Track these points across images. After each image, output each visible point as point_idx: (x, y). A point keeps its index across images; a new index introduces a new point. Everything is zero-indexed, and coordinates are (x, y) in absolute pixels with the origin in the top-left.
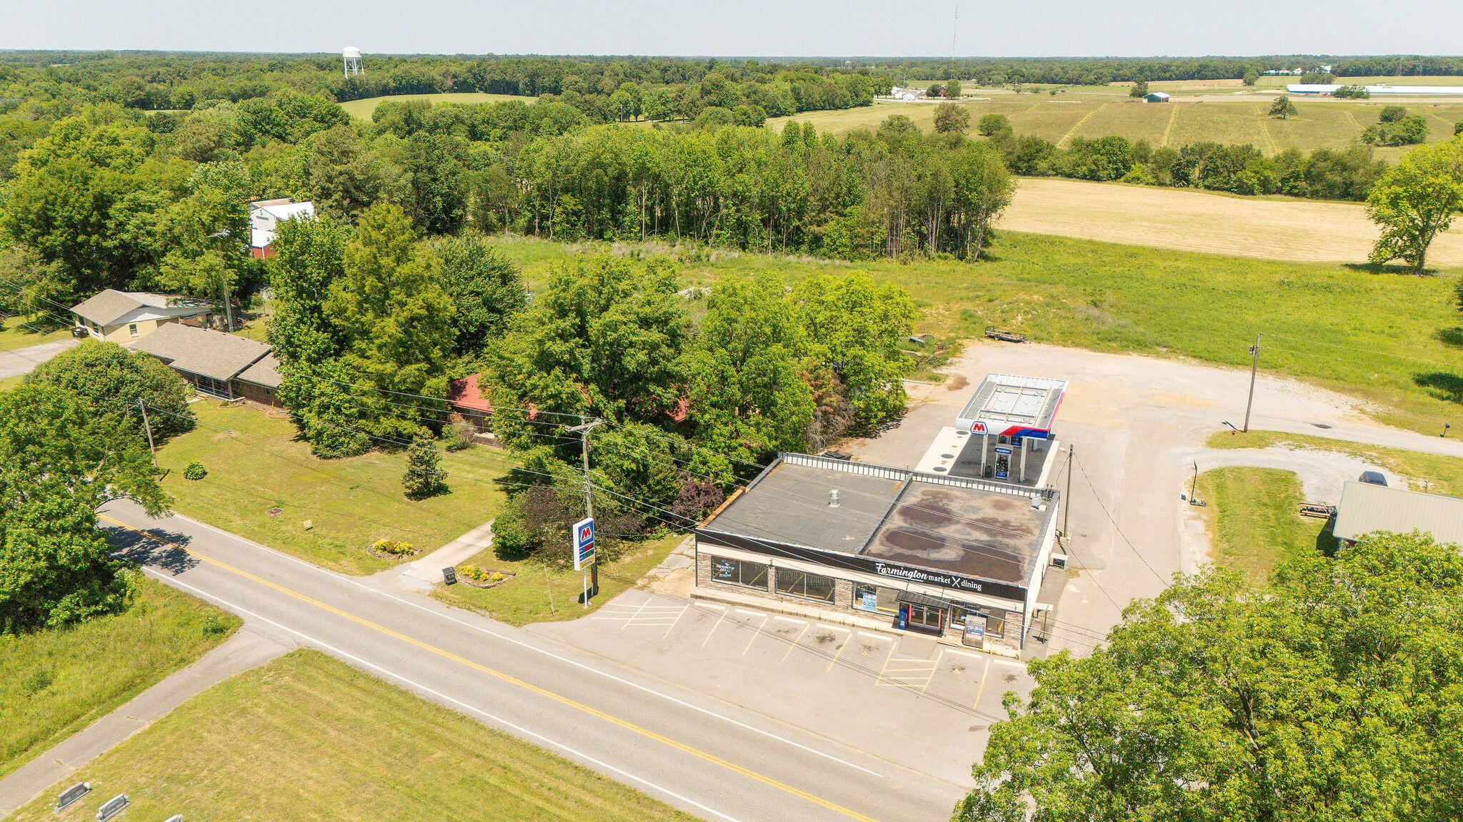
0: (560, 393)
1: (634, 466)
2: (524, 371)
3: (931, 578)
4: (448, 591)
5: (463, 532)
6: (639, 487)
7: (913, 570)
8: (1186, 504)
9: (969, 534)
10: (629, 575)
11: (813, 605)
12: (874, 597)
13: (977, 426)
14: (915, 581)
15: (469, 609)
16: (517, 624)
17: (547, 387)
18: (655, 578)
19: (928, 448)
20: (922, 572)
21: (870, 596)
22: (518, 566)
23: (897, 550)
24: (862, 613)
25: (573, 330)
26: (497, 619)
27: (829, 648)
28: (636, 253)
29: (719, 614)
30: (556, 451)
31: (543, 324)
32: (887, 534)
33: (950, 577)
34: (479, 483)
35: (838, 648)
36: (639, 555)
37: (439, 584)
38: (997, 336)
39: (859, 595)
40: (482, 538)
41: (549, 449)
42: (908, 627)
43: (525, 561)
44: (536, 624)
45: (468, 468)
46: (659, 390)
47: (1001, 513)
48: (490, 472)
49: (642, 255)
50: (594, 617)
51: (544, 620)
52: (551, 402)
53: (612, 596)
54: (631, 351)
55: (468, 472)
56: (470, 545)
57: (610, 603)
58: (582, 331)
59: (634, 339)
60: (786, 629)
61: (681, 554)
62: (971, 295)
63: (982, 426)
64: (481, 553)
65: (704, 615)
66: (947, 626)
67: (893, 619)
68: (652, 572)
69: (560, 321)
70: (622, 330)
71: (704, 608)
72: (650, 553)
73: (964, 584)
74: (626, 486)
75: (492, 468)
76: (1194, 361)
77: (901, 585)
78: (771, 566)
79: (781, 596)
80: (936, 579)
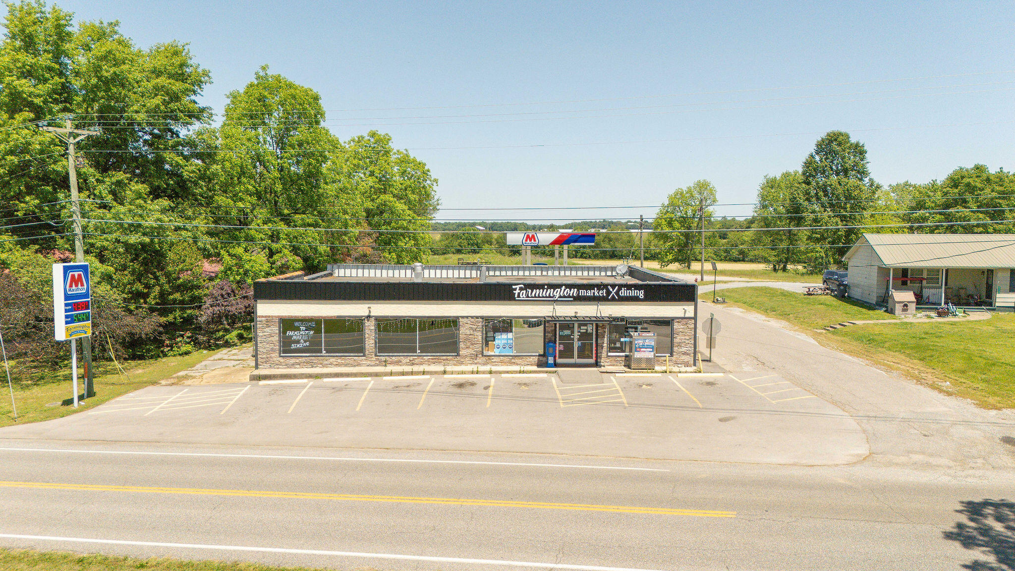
3: (583, 293)
7: (560, 286)
10: (145, 379)
11: (429, 362)
12: (510, 335)
13: (528, 237)
14: (563, 300)
18: (186, 377)
20: (570, 286)
21: (504, 336)
24: (495, 359)
27: (475, 390)
33: (606, 287)
35: (486, 388)
39: (490, 336)
42: (558, 365)
53: (121, 394)
57: (117, 399)
60: (405, 385)
61: (220, 359)
63: (533, 236)
65: (278, 390)
66: (604, 355)
67: (536, 359)
68: (181, 374)
71: (276, 385)
73: (623, 292)
74: (133, 273)
77: (546, 311)
78: (369, 317)
79: (383, 359)
80: (589, 293)
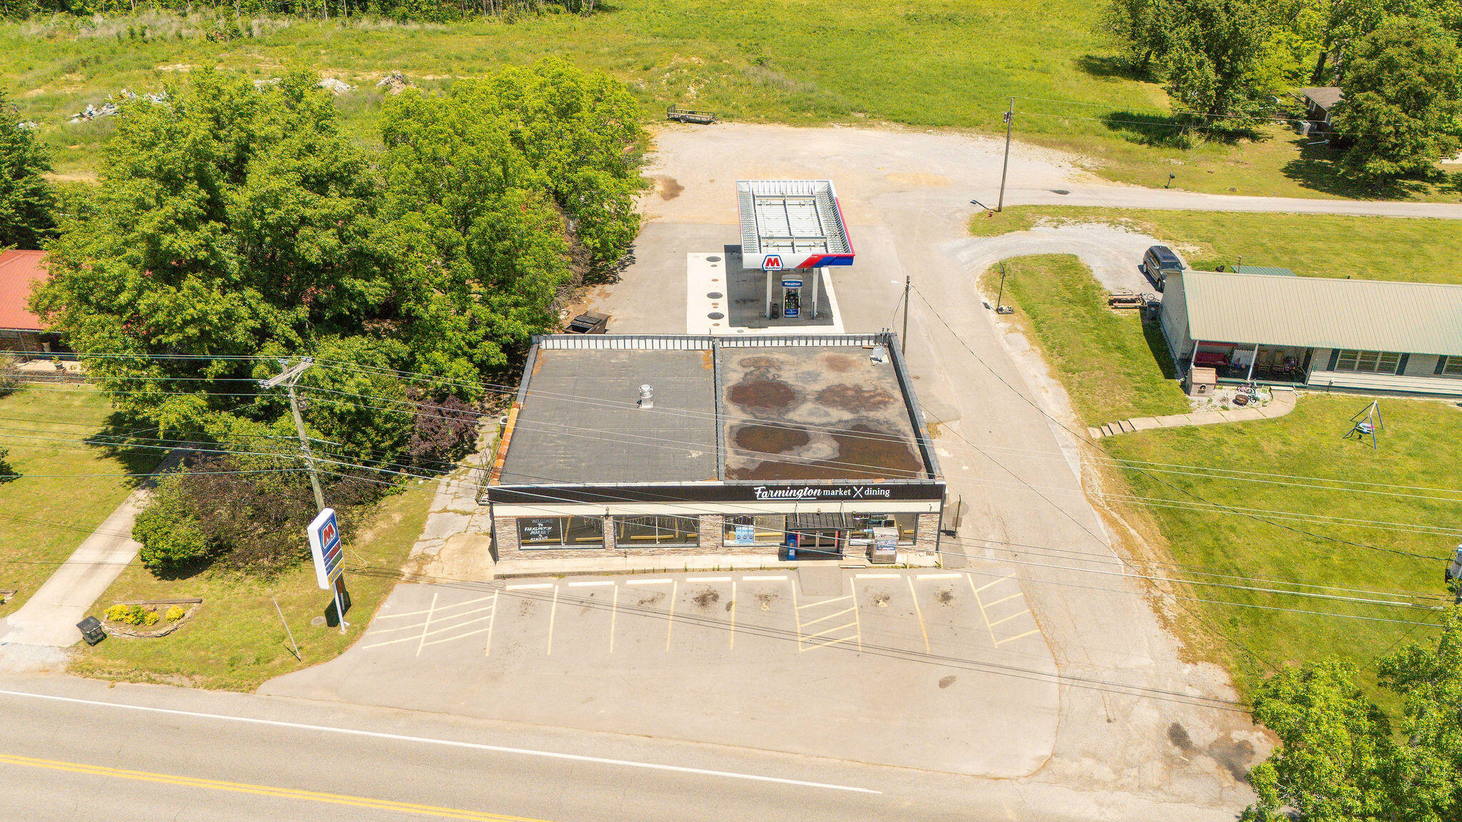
0: (206, 314)
1: (350, 406)
2: (129, 285)
3: (826, 492)
4: (95, 655)
5: (77, 543)
6: (364, 433)
7: (803, 487)
8: (992, 315)
9: (827, 414)
10: (383, 561)
11: (669, 553)
12: (752, 528)
13: (770, 260)
15: (150, 680)
16: (247, 686)
17: (180, 308)
18: (423, 559)
19: (686, 287)
20: (813, 487)
21: (746, 528)
22: (197, 585)
23: (761, 457)
24: (735, 549)
25: (201, 211)
26: (208, 687)
27: (717, 610)
28: (137, 30)
29: (548, 595)
30: (210, 399)
31: (148, 208)
32: (734, 436)
33: (851, 487)
34: (61, 451)
35: (729, 607)
36: (382, 525)
37: (76, 646)
38: (683, 118)
39: (728, 528)
40: (112, 547)
41: (199, 399)
42: (799, 556)
43: (207, 573)
44: (276, 680)
45: (31, 426)
46: (359, 285)
47: (844, 374)
48: (72, 428)
49: (148, 34)
50: (367, 645)
51: (285, 668)
52: (192, 331)
53: (376, 604)
54: (306, 231)
55: (33, 432)
56: (98, 565)
57: (379, 616)
58: (214, 209)
59: (308, 212)
60: (649, 597)
61: (445, 510)
62: (621, 62)
63: (776, 260)
64: (124, 574)
65: (528, 603)
66: (846, 545)
67: (777, 549)
68: (417, 549)
69: (176, 200)
70: (289, 201)
71: (524, 592)
72: (397, 517)
73: (868, 492)
74: (341, 435)
75: (71, 420)
76: (900, 127)
77: (788, 508)
78: (607, 516)
79: (623, 550)
80: (833, 493)
